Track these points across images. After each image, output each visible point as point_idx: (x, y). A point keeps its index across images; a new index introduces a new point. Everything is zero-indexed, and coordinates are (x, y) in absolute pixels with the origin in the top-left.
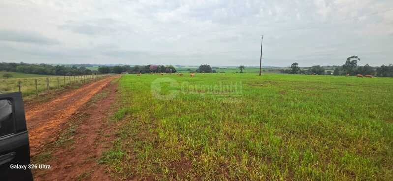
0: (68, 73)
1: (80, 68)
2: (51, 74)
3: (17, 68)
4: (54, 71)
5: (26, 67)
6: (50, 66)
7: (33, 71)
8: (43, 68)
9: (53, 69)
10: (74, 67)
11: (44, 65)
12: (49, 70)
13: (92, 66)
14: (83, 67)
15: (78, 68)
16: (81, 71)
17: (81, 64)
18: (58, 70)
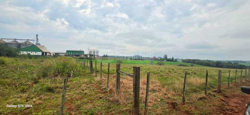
0: (224, 67)
1: (234, 63)
2: (213, 66)
3: (196, 62)
4: (215, 64)
5: (200, 61)
6: (212, 61)
7: (203, 64)
8: (208, 62)
9: (214, 63)
10: (229, 62)
11: (209, 61)
12: (211, 64)
13: (245, 62)
14: (236, 62)
15: (233, 63)
16: (235, 66)
17: (235, 61)
18: (217, 64)
